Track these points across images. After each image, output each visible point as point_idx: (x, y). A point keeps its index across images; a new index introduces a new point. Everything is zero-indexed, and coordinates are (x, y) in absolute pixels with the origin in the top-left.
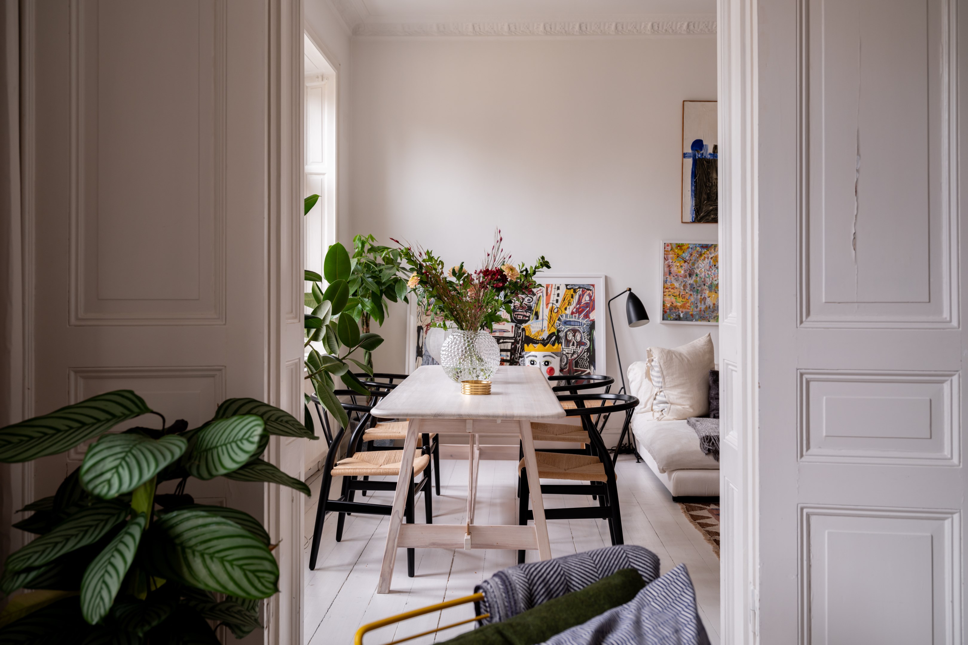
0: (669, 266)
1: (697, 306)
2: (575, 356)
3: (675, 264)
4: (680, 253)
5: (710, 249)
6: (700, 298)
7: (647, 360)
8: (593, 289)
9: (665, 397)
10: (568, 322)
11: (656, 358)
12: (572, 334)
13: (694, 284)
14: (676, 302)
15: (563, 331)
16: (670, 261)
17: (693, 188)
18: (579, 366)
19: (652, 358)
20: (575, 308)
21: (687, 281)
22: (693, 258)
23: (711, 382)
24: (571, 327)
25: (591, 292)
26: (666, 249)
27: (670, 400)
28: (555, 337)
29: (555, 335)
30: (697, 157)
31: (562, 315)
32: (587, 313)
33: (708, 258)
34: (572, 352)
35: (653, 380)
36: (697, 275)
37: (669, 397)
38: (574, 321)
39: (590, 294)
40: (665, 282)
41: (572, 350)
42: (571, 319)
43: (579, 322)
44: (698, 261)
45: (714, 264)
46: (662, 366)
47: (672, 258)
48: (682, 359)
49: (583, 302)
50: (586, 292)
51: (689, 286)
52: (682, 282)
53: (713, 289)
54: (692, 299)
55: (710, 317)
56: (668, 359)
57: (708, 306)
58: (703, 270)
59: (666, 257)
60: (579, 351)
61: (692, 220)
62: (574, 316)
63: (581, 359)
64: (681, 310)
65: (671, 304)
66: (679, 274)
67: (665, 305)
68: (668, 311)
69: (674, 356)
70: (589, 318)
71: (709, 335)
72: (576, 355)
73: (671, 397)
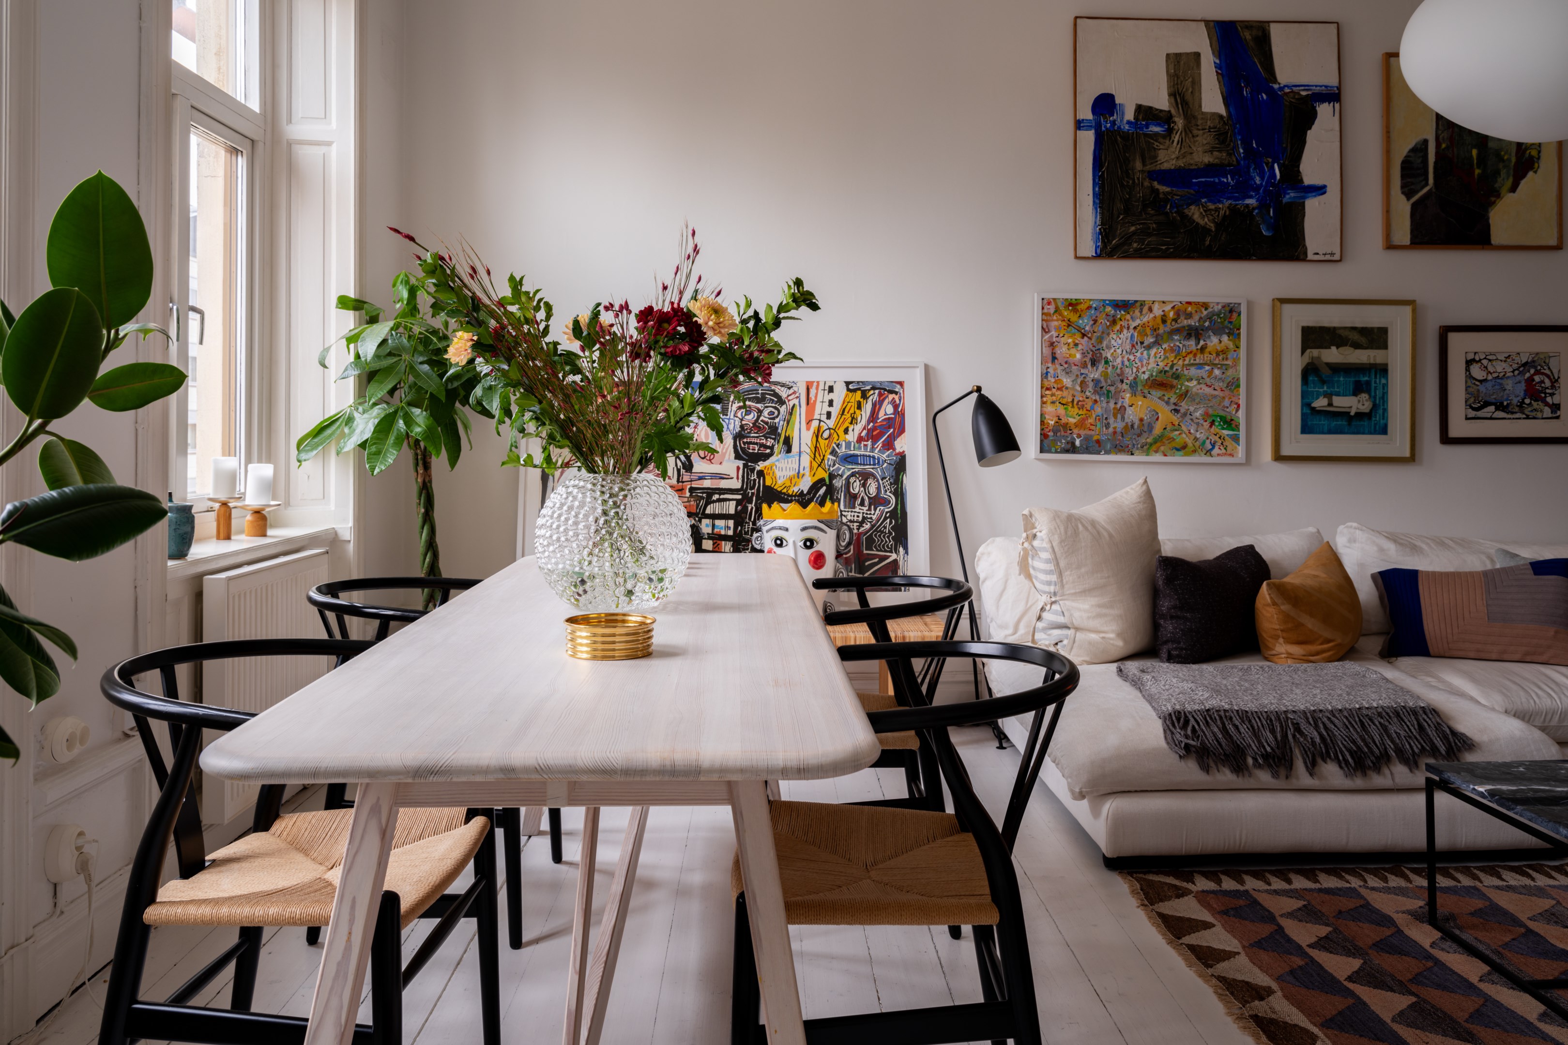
0: (1052, 344)
1: (1109, 423)
2: (867, 526)
3: (1063, 340)
4: (1074, 318)
5: (1132, 309)
6: (1114, 409)
7: (1024, 535)
8: (901, 392)
9: (1064, 616)
10: (852, 458)
11: (1044, 532)
12: (860, 481)
13: (1102, 379)
14: (1067, 415)
15: (841, 476)
16: (1054, 333)
17: (1097, 189)
18: (875, 547)
19: (1035, 531)
20: (864, 428)
21: (1087, 375)
22: (1099, 328)
23: (1160, 583)
24: (857, 468)
25: (897, 398)
26: (1045, 311)
27: (1074, 621)
28: (824, 488)
29: (825, 485)
30: (1103, 128)
31: (839, 444)
32: (889, 439)
33: (1128, 328)
34: (860, 519)
35: (1036, 578)
36: (1107, 362)
37: (1071, 615)
38: (863, 455)
39: (895, 402)
40: (1045, 375)
41: (861, 515)
42: (856, 452)
43: (874, 457)
44: (1108, 334)
45: (1140, 339)
46: (1056, 549)
47: (1058, 329)
48: (1098, 532)
49: (881, 416)
50: (888, 396)
51: (1091, 384)
52: (1077, 376)
53: (1139, 389)
54: (1098, 410)
55: (1134, 445)
56: (1069, 533)
57: (1130, 424)
58: (1119, 351)
59: (1045, 326)
60: (874, 517)
61: (1096, 253)
62: (862, 445)
63: (878, 532)
64: (1076, 431)
65: (1056, 419)
66: (1071, 360)
67: (1045, 421)
68: (1051, 434)
69: (1080, 526)
70: (894, 449)
71: (1146, 481)
72: (869, 524)
73: (1077, 614)
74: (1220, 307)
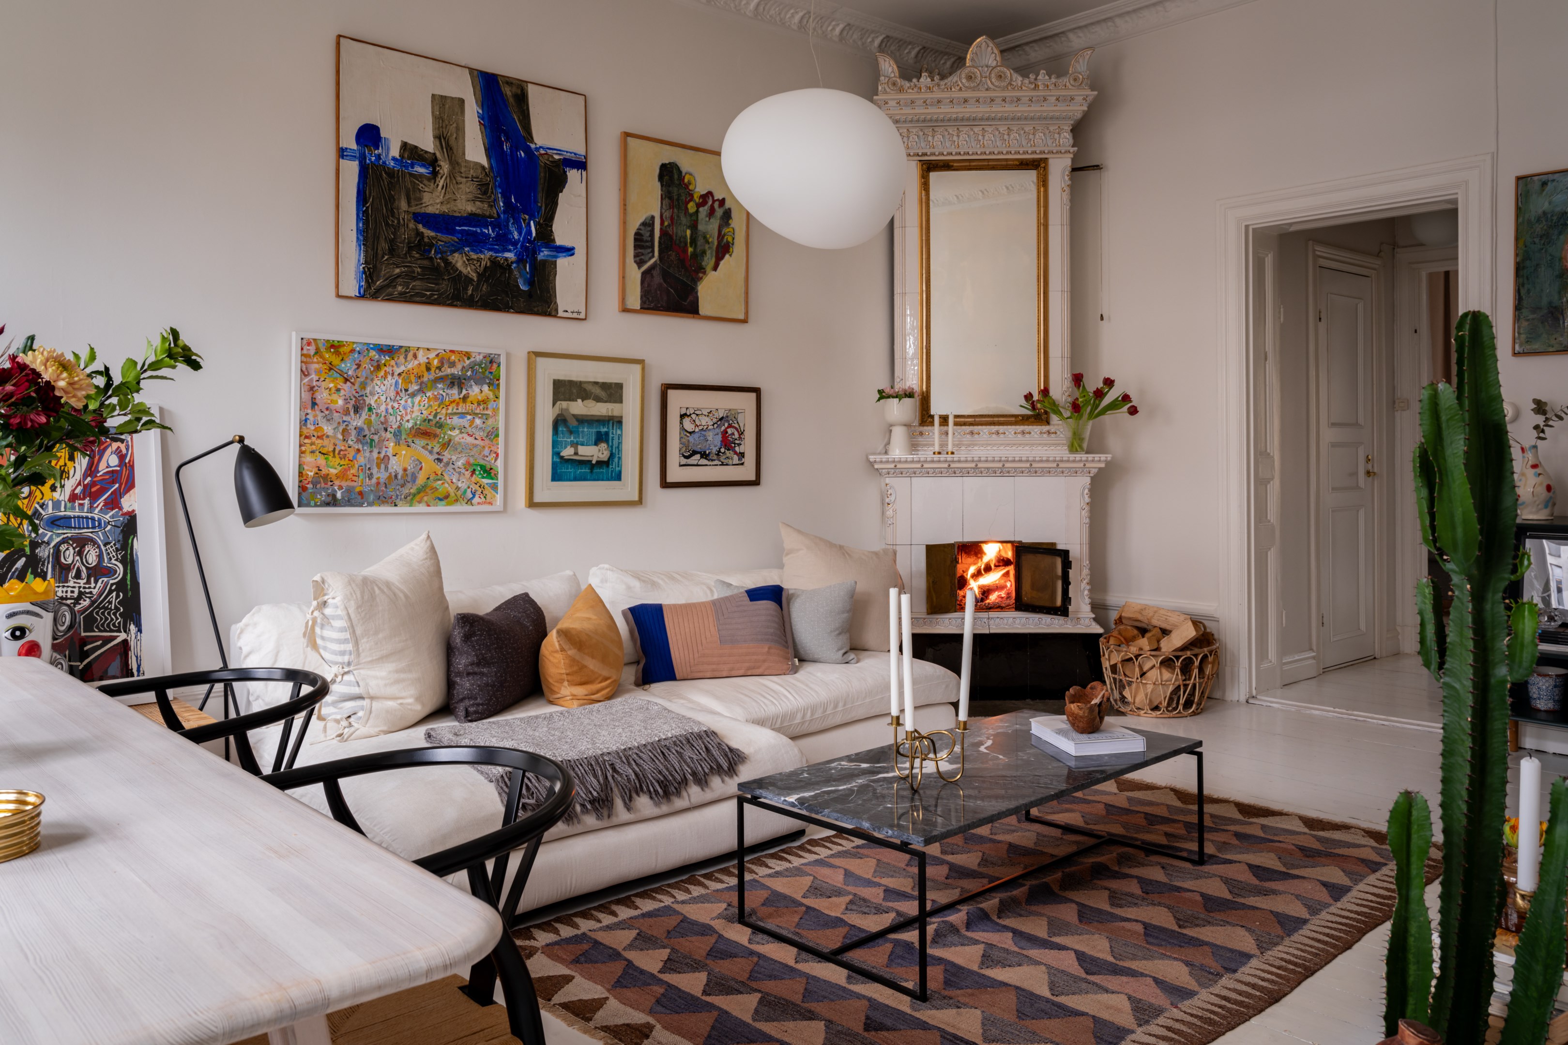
0: (311, 389)
1: (372, 474)
2: (85, 603)
3: (324, 384)
4: (336, 361)
5: (397, 355)
6: (378, 458)
7: (315, 603)
8: (129, 439)
9: (359, 686)
10: (62, 521)
11: (338, 599)
12: (74, 549)
13: (365, 427)
14: (327, 466)
15: (48, 543)
16: (314, 377)
17: (361, 225)
18: (97, 627)
19: (326, 598)
20: (79, 484)
21: (349, 422)
22: (363, 374)
23: (458, 640)
24: (70, 533)
25: (123, 447)
26: (305, 352)
27: (370, 691)
28: (23, 560)
29: (25, 555)
30: (368, 161)
31: (43, 504)
32: (113, 496)
33: (393, 374)
34: (76, 595)
35: (325, 648)
36: (370, 410)
37: (367, 684)
38: (79, 517)
39: (121, 451)
40: (304, 422)
41: (76, 590)
42: (68, 513)
43: (93, 519)
44: (372, 380)
45: (404, 386)
46: (353, 616)
47: (318, 372)
48: (395, 594)
49: (102, 468)
50: (110, 445)
51: (354, 433)
52: (339, 423)
53: (403, 437)
54: (361, 460)
55: (397, 496)
56: (366, 597)
57: (393, 474)
58: (383, 398)
59: (304, 369)
60: (95, 591)
61: (360, 293)
62: (77, 504)
63: (101, 609)
64: (337, 483)
65: (316, 470)
66: (332, 406)
67: (304, 472)
68: (310, 486)
69: (376, 589)
70: (121, 508)
71: (429, 537)
72: (88, 600)
73: (373, 683)
74: (481, 357)
